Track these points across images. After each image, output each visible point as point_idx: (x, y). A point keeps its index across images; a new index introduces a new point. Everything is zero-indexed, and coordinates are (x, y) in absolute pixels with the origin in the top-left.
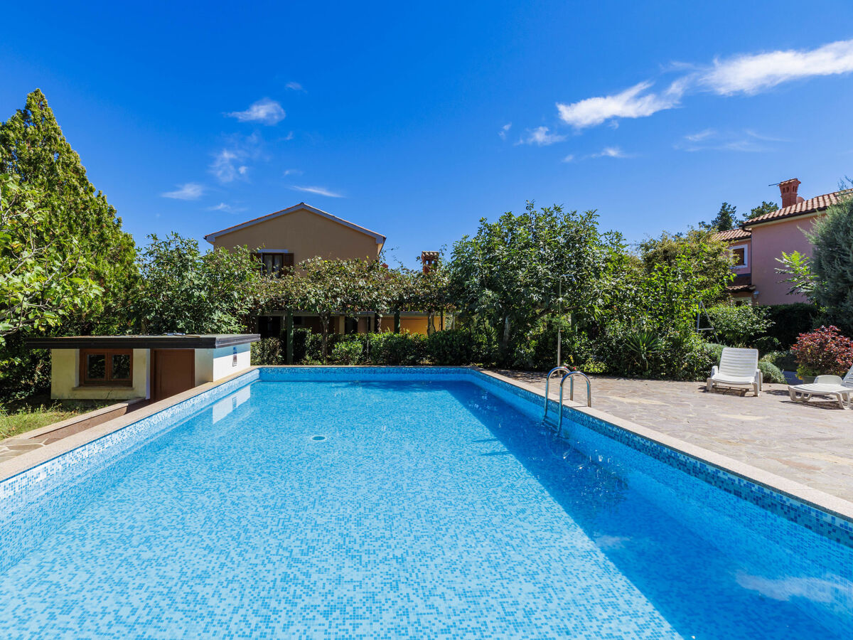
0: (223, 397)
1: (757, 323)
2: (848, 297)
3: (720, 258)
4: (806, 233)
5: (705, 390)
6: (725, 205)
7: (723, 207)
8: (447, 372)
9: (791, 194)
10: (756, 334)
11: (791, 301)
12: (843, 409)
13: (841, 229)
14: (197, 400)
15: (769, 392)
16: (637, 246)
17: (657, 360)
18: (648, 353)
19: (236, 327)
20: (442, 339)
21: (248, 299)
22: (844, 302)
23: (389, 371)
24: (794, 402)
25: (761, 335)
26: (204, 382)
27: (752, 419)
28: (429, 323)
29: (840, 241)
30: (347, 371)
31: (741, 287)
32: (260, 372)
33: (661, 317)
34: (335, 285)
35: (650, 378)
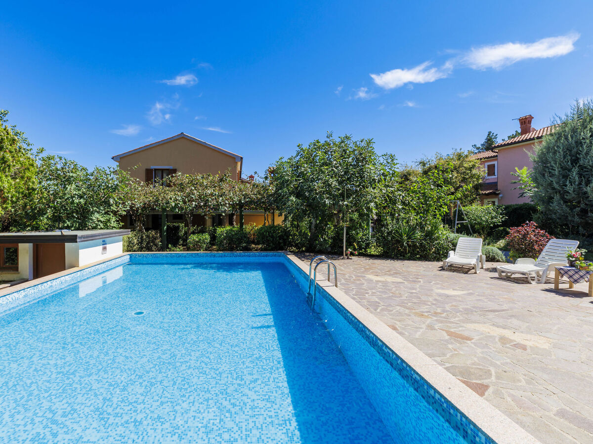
0: (88, 278)
1: (495, 218)
2: (554, 200)
3: (474, 171)
4: (529, 154)
5: (442, 269)
6: (490, 133)
7: (489, 135)
8: (267, 256)
9: (526, 126)
10: (494, 225)
11: (521, 202)
12: (531, 283)
13: (551, 150)
14: (54, 283)
15: (487, 270)
16: (417, 163)
17: (415, 246)
18: (408, 241)
19: (115, 225)
20: (266, 231)
21: (126, 203)
22: (552, 203)
23: (225, 256)
24: (500, 278)
25: (498, 226)
26: (72, 267)
27: (457, 294)
28: (265, 219)
29: (550, 160)
30: (194, 256)
31: (488, 192)
32: (131, 257)
33: (422, 215)
34: (191, 192)
35: (409, 259)
